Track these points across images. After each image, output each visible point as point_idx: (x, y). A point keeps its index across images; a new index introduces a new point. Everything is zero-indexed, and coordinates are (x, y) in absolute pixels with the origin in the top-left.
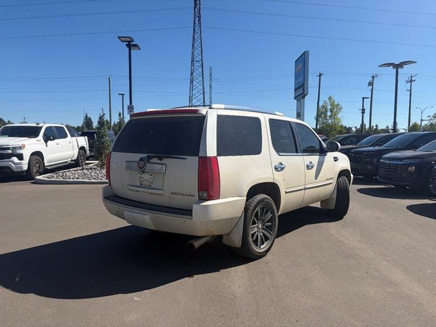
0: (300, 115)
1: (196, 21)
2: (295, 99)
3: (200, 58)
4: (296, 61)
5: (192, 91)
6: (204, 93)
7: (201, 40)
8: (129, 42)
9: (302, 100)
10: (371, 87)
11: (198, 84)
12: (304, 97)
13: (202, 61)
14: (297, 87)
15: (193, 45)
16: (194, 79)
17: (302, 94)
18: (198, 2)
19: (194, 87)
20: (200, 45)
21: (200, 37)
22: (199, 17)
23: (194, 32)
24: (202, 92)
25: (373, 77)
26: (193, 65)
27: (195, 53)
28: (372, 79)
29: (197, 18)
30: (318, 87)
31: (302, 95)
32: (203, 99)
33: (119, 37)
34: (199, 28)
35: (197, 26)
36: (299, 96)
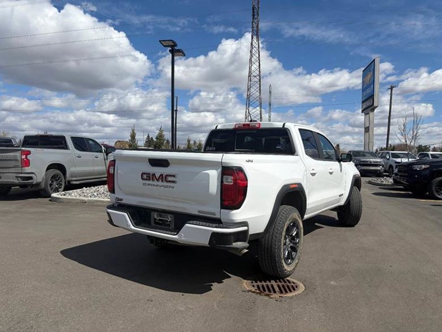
0: (369, 130)
2: (362, 112)
3: (258, 73)
4: (363, 71)
7: (259, 55)
8: (172, 46)
9: (372, 113)
12: (373, 110)
13: (260, 76)
14: (365, 99)
15: (250, 60)
16: (251, 94)
17: (371, 106)
18: (256, 17)
19: (251, 104)
20: (258, 59)
21: (257, 51)
23: (252, 47)
26: (250, 80)
27: (253, 68)
29: (255, 33)
31: (371, 108)
32: (259, 116)
33: (160, 41)
34: (257, 43)
35: (255, 40)
36: (367, 108)
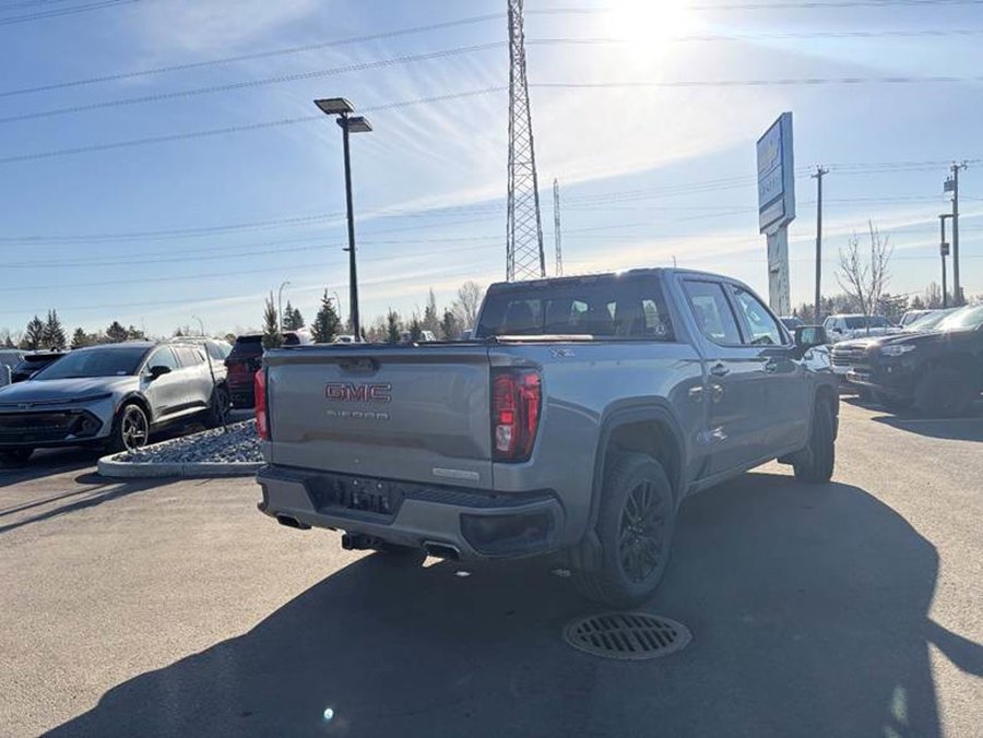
1: (515, 73)
2: (762, 230)
3: (529, 156)
4: (758, 142)
5: (513, 232)
6: (540, 234)
7: (528, 114)
8: (342, 112)
9: (782, 233)
10: (953, 192)
11: (522, 221)
12: (784, 226)
13: (533, 162)
14: (765, 202)
15: (511, 128)
16: (516, 205)
17: (781, 217)
18: (516, 32)
19: (517, 224)
20: (527, 126)
21: (525, 107)
22: (523, 63)
23: (512, 99)
25: (956, 169)
26: (512, 173)
27: (515, 143)
28: (953, 173)
29: (518, 67)
30: (816, 204)
31: (783, 219)
32: (538, 250)
33: (316, 102)
34: (523, 89)
35: (518, 84)
36: (773, 223)
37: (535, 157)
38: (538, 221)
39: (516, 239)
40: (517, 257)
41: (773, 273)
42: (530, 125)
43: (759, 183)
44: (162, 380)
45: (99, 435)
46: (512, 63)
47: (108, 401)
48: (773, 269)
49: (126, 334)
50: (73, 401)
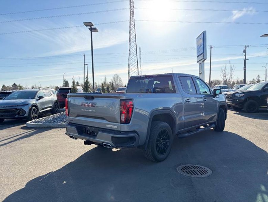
1: (131, 17)
2: (197, 62)
3: (135, 40)
4: (197, 39)
6: (137, 61)
7: (135, 29)
9: (203, 63)
10: (245, 53)
11: (133, 57)
12: (203, 61)
13: (136, 42)
14: (198, 55)
15: (130, 32)
16: (131, 53)
18: (132, 5)
19: (131, 59)
20: (134, 31)
21: (134, 26)
22: (133, 14)
23: (130, 24)
24: (136, 61)
26: (130, 44)
27: (131, 37)
29: (132, 15)
30: (210, 55)
31: (203, 60)
32: (137, 66)
35: (132, 20)
36: (200, 60)
37: (136, 40)
38: (137, 58)
39: (131, 62)
40: (131, 68)
41: (200, 74)
42: (135, 31)
43: (197, 49)
44: (42, 100)
45: (25, 116)
46: (130, 13)
47: (28, 106)
48: (200, 73)
49: (18, 86)
50: (18, 106)
